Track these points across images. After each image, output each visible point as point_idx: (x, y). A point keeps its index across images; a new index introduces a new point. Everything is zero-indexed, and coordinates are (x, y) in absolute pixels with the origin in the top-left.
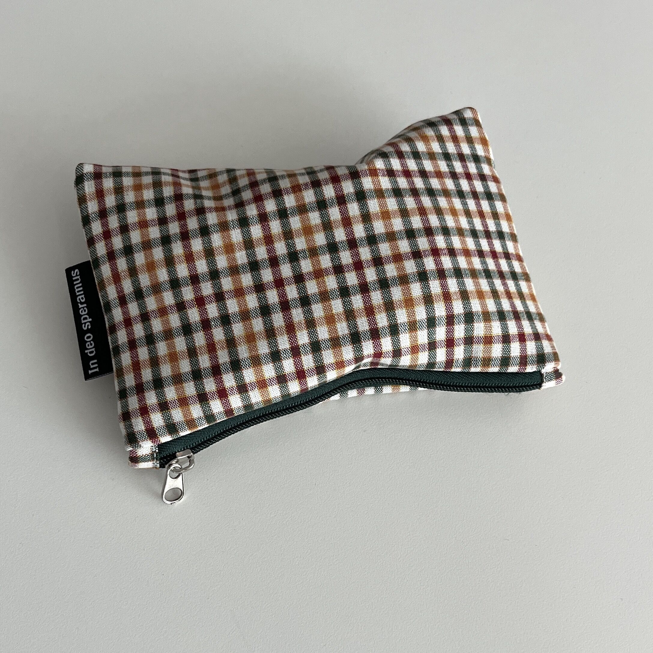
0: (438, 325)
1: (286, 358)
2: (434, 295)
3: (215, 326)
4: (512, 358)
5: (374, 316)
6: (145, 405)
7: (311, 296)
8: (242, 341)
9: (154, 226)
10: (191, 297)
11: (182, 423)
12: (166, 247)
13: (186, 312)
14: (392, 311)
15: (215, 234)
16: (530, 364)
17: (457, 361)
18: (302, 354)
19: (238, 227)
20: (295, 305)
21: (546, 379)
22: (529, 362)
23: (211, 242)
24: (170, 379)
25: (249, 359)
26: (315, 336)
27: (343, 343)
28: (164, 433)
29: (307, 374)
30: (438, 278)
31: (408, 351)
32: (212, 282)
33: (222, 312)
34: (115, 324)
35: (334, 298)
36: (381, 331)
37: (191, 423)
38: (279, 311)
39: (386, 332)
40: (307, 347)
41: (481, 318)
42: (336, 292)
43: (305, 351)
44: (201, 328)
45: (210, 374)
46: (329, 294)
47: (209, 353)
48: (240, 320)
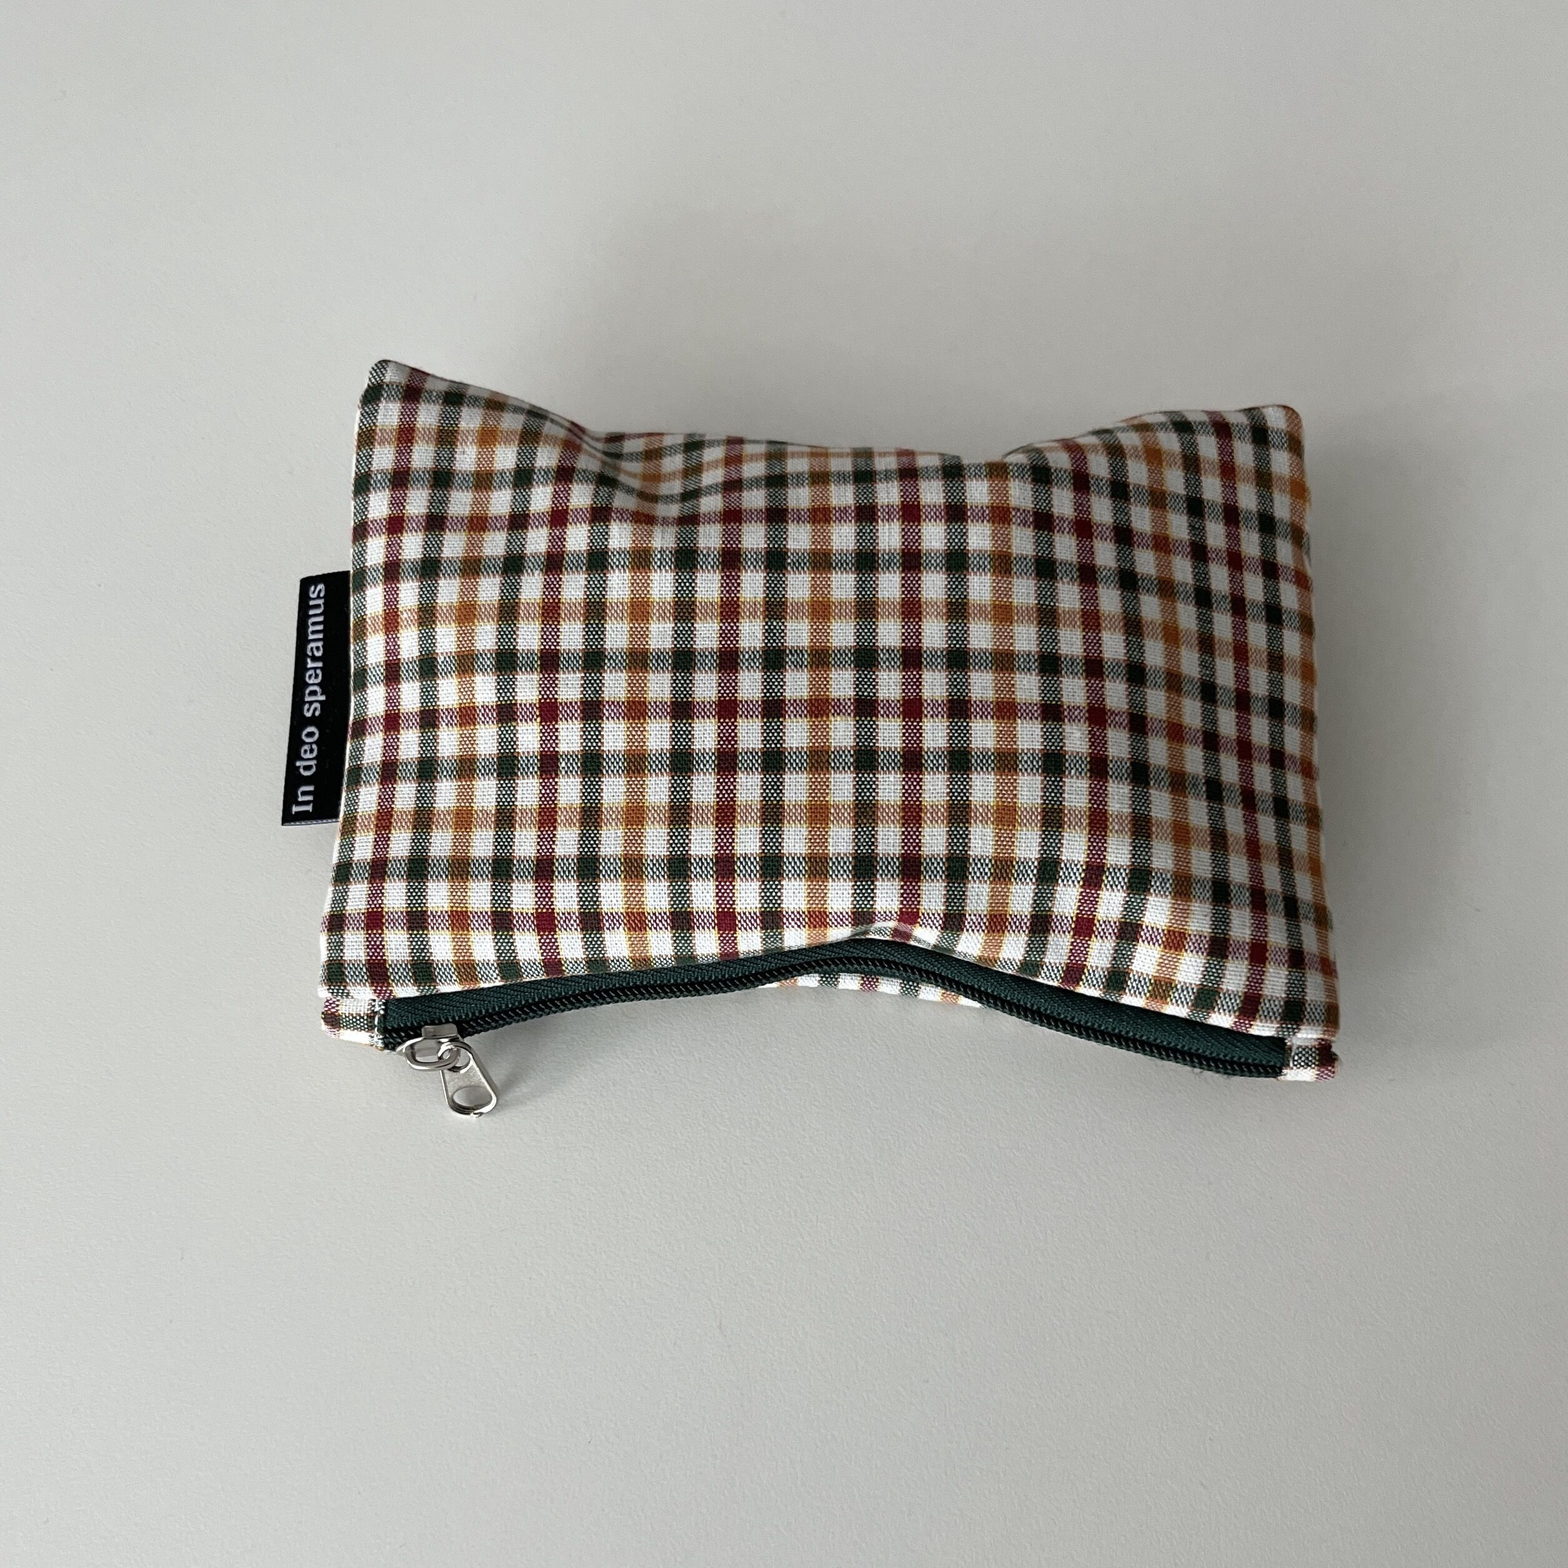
0: (1063, 881)
1: (701, 876)
2: (1069, 811)
3: (566, 772)
4: (1224, 994)
5: (918, 828)
6: (380, 907)
7: (789, 753)
8: (614, 817)
9: (499, 530)
10: (531, 697)
11: (447, 965)
12: (509, 578)
13: (514, 727)
14: (961, 825)
15: (617, 571)
16: (1265, 1016)
17: (1094, 971)
18: (739, 875)
19: (670, 567)
20: (748, 764)
21: (1294, 1060)
22: (1264, 1012)
23: (604, 588)
24: (445, 865)
25: (620, 859)
26: (774, 843)
27: (834, 871)
28: (405, 977)
29: (740, 922)
30: (1088, 775)
31: (979, 923)
32: (583, 675)
33: (589, 744)
34: (366, 720)
35: (838, 768)
36: (928, 864)
37: (467, 968)
38: (710, 770)
39: (938, 869)
40: (752, 863)
41: (1168, 885)
42: (846, 756)
43: (746, 871)
44: (536, 769)
45: (529, 873)
46: (830, 756)
47: (539, 828)
48: (623, 771)
